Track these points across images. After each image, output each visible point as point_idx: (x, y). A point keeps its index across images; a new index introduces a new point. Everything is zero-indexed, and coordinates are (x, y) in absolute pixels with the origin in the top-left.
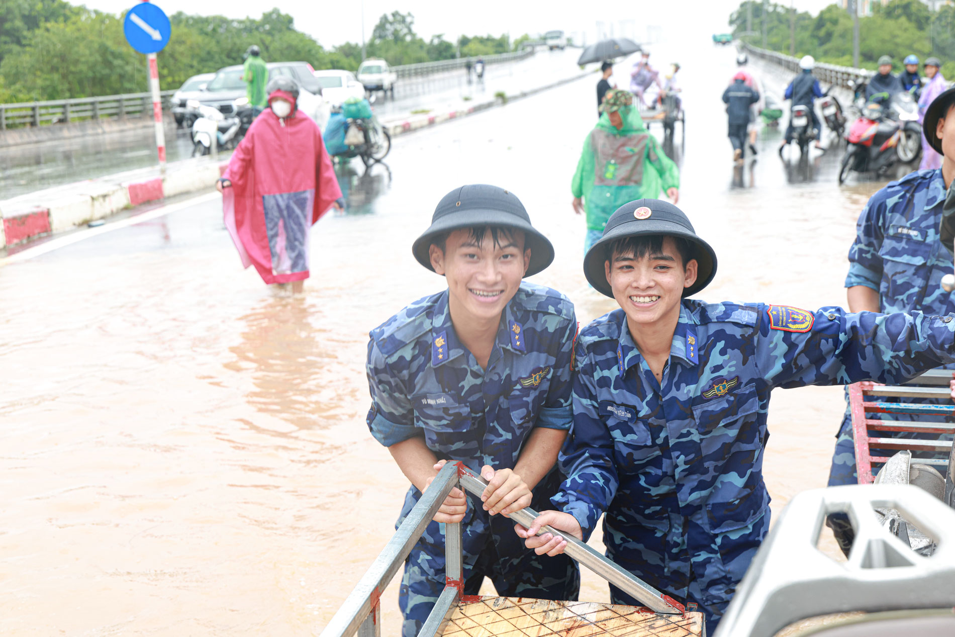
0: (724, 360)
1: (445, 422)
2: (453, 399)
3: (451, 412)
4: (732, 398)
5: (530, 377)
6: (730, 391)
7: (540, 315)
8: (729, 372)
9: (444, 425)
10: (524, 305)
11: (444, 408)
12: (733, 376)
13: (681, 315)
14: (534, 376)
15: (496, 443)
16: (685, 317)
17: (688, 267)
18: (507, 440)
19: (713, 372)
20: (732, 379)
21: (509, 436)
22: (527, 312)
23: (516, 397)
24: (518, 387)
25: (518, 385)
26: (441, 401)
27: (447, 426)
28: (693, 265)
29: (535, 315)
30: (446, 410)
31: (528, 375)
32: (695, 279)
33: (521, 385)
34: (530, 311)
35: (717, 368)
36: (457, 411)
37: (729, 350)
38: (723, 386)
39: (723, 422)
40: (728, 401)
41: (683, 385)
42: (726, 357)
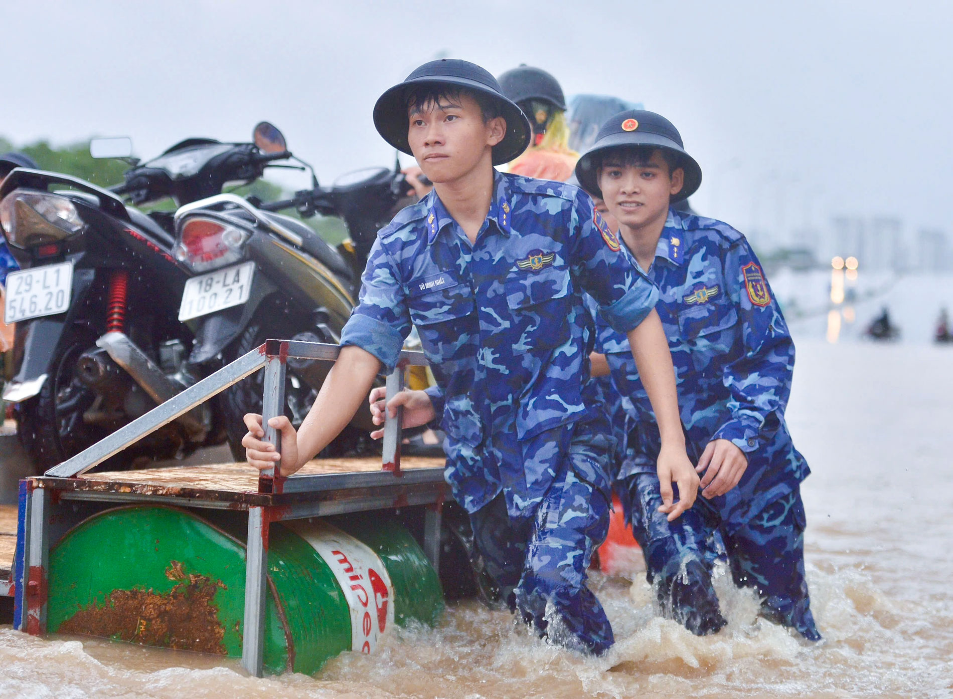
0: (704, 266)
1: (446, 308)
2: (453, 278)
3: (451, 294)
4: (713, 308)
5: (527, 258)
6: (711, 300)
7: (539, 198)
8: (709, 279)
9: (445, 312)
10: (522, 188)
11: (443, 290)
12: (714, 283)
13: (668, 220)
14: (531, 258)
15: (495, 334)
16: (671, 221)
17: (674, 175)
18: (506, 329)
19: (695, 278)
20: (712, 287)
21: (506, 324)
22: (526, 195)
23: (511, 280)
24: (515, 269)
25: (514, 267)
26: (440, 282)
27: (448, 312)
28: (679, 174)
29: (535, 198)
30: (445, 291)
31: (525, 256)
32: (681, 187)
33: (517, 267)
34: (529, 194)
35: (699, 274)
36: (457, 291)
37: (709, 256)
38: (702, 292)
39: (704, 332)
40: (709, 310)
41: (669, 287)
42: (706, 263)
